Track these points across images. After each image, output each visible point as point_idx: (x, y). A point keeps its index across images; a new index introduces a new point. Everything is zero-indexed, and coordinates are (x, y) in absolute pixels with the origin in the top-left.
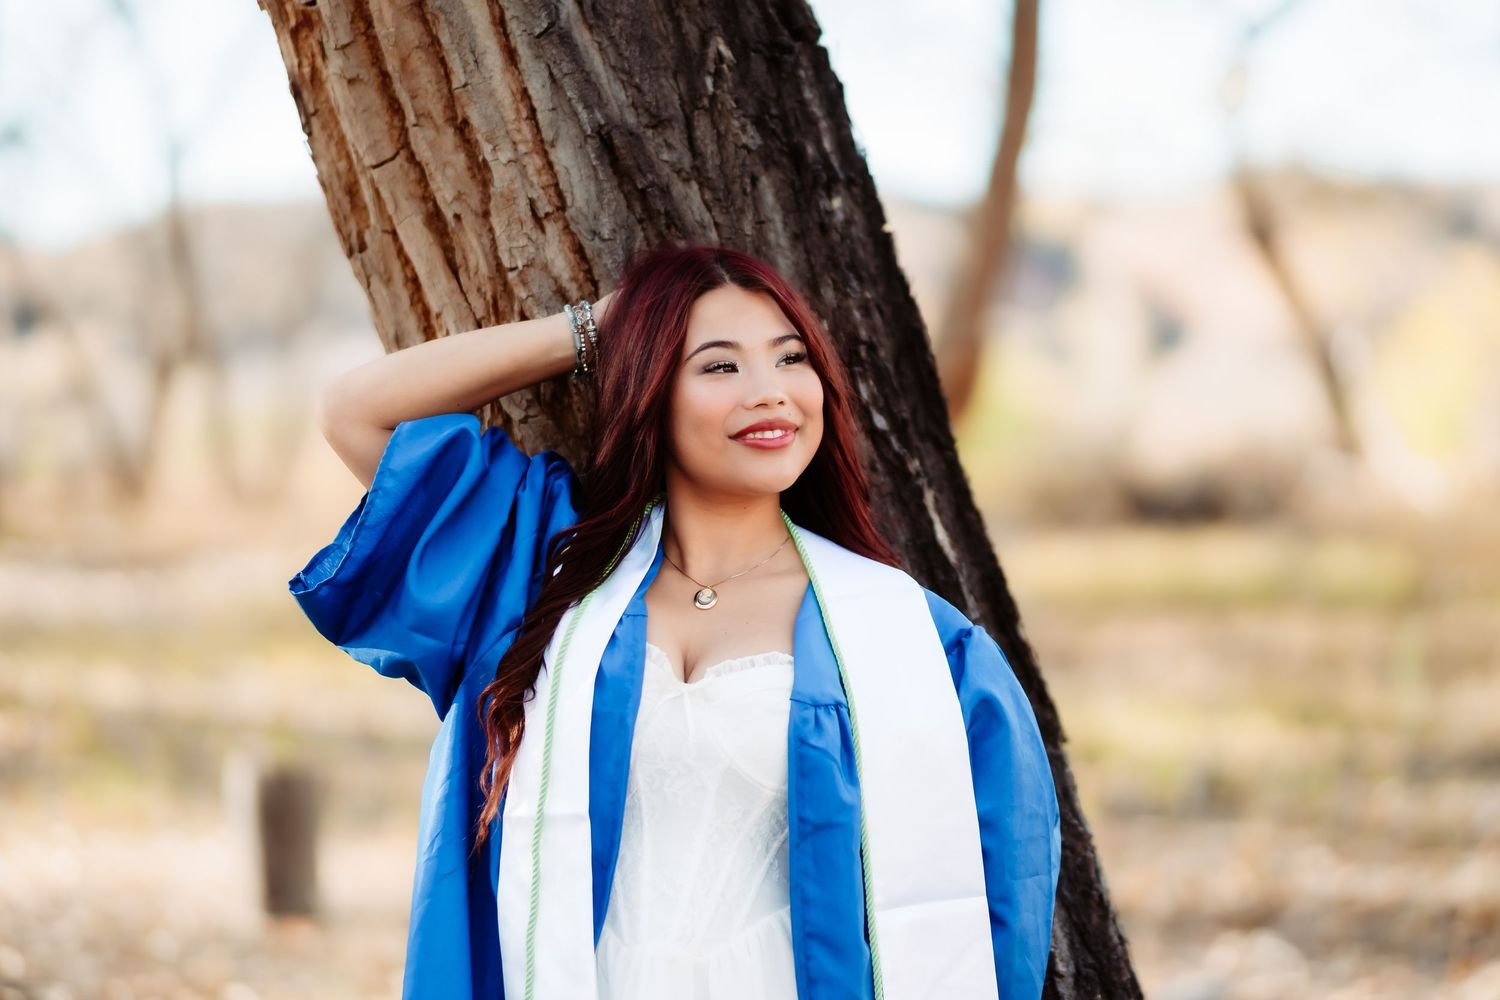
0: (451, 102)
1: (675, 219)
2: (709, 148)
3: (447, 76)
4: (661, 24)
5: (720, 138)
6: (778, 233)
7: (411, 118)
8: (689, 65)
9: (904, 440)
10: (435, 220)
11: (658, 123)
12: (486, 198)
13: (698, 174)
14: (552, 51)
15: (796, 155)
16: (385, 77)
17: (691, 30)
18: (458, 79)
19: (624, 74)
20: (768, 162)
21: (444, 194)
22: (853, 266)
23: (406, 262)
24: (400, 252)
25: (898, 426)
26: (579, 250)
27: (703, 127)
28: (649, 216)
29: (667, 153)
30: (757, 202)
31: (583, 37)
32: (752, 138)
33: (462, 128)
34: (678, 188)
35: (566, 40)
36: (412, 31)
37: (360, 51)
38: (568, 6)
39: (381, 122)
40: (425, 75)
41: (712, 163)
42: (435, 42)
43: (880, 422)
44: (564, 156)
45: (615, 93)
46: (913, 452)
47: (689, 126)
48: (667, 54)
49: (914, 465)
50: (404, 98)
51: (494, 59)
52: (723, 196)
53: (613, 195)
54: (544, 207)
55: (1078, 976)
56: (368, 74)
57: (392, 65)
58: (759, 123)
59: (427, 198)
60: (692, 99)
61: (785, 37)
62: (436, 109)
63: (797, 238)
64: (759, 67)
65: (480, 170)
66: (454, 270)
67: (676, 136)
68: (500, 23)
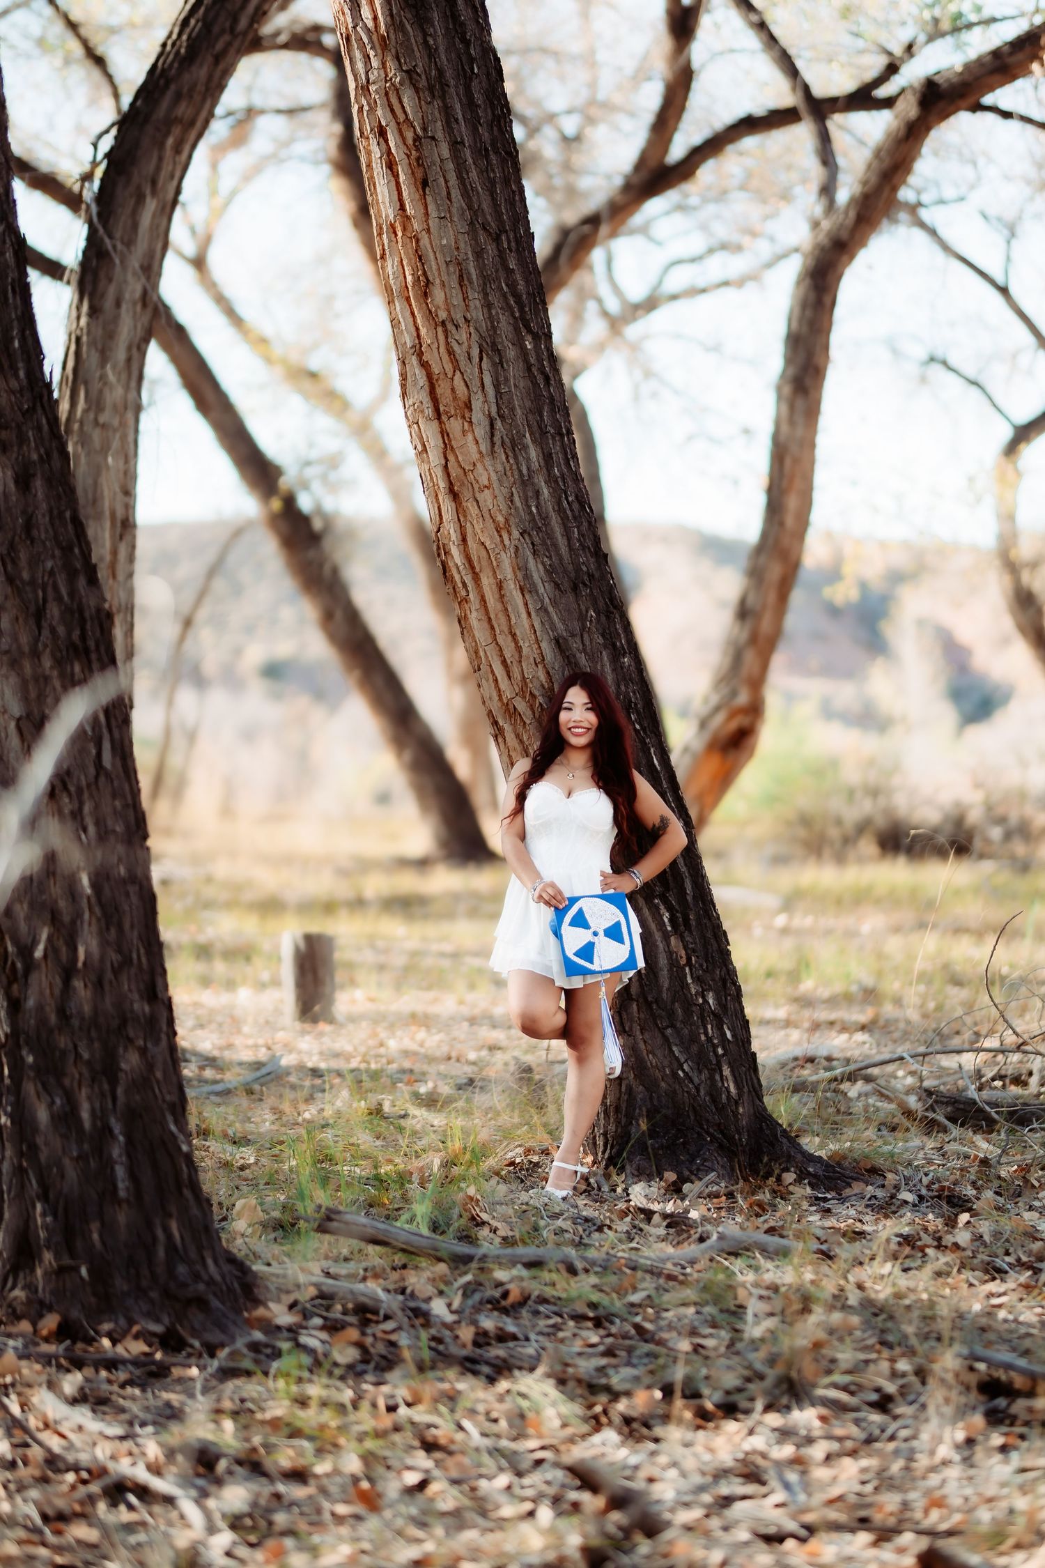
0: (510, 627)
1: (577, 664)
2: (588, 643)
3: (509, 620)
4: (575, 605)
5: (591, 640)
6: (608, 669)
7: (498, 632)
8: (582, 618)
9: (645, 733)
10: (504, 662)
11: (573, 635)
12: (521, 657)
13: (584, 650)
14: (542, 614)
15: (614, 645)
16: (490, 618)
17: (583, 608)
18: (513, 621)
19: (563, 621)
20: (605, 647)
21: (508, 656)
22: (631, 680)
23: (493, 674)
24: (492, 671)
25: (643, 728)
26: (548, 673)
27: (586, 637)
28: (569, 663)
29: (575, 644)
30: (602, 659)
31: (551, 609)
32: (601, 640)
33: (514, 636)
34: (578, 655)
35: (546, 611)
36: (499, 606)
37: (482, 611)
38: (547, 600)
39: (488, 633)
40: (503, 619)
41: (588, 648)
42: (506, 609)
43: (638, 727)
44: (544, 645)
45: (560, 626)
46: (648, 736)
47: (582, 636)
48: (576, 615)
49: (648, 740)
50: (496, 626)
51: (524, 615)
52: (592, 658)
53: (559, 658)
54: (538, 660)
55: (694, 897)
56: (484, 618)
57: (492, 616)
58: (603, 636)
59: (502, 656)
60: (583, 629)
61: (612, 609)
62: (506, 629)
63: (614, 670)
64: (603, 618)
65: (519, 649)
66: (510, 678)
67: (578, 639)
68: (526, 604)
